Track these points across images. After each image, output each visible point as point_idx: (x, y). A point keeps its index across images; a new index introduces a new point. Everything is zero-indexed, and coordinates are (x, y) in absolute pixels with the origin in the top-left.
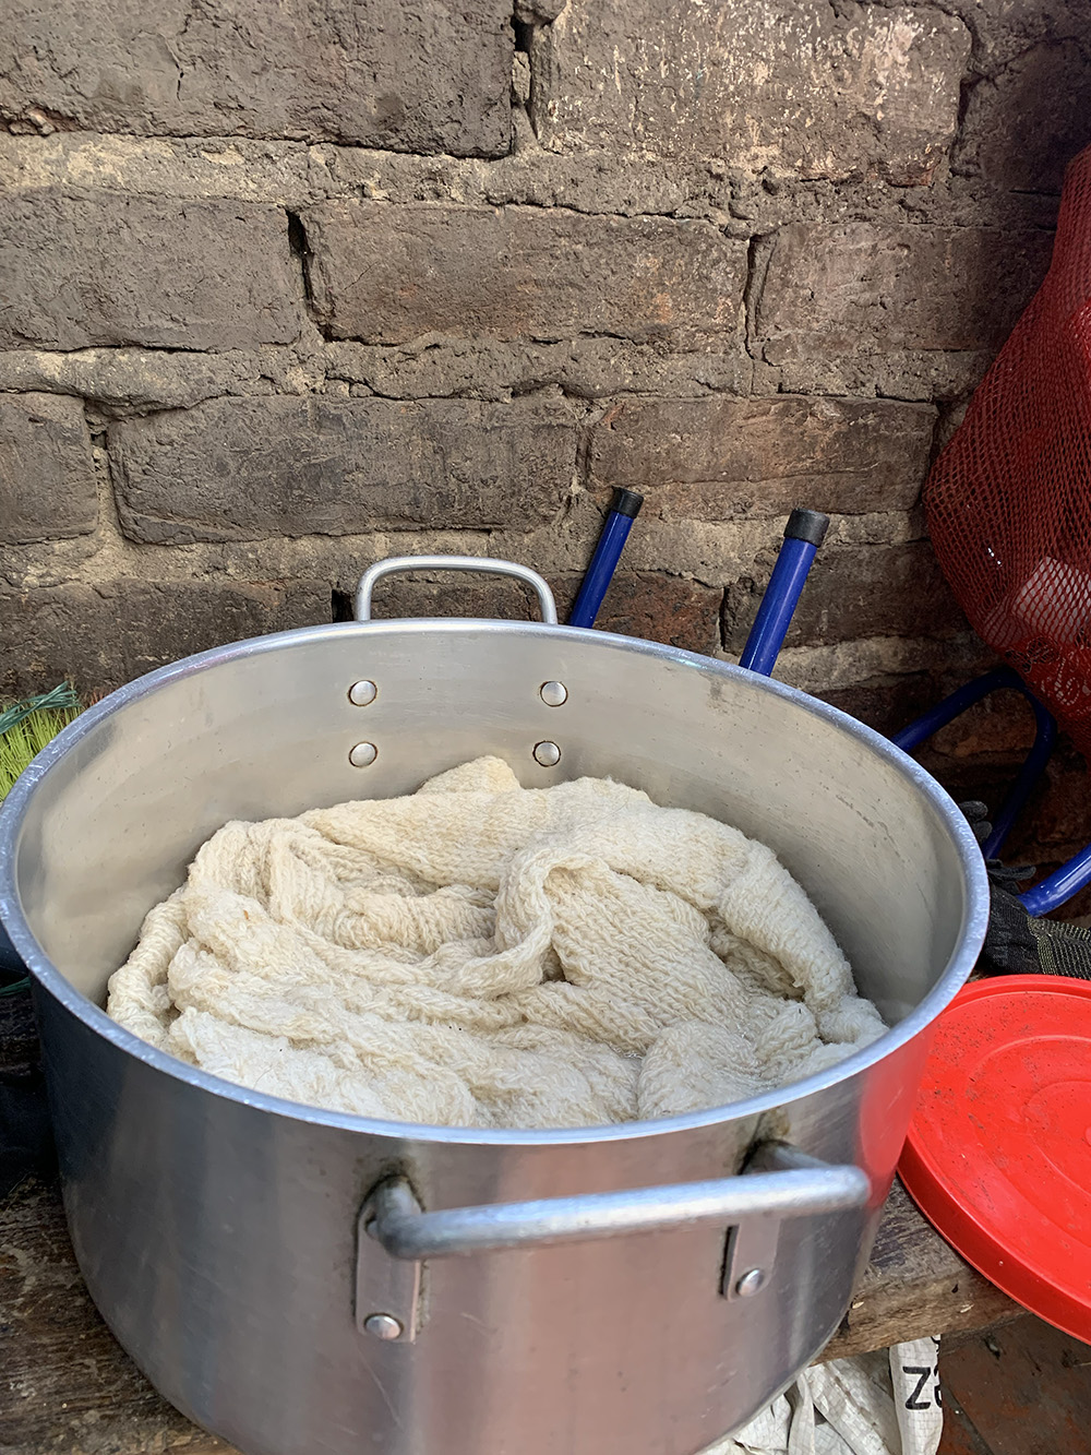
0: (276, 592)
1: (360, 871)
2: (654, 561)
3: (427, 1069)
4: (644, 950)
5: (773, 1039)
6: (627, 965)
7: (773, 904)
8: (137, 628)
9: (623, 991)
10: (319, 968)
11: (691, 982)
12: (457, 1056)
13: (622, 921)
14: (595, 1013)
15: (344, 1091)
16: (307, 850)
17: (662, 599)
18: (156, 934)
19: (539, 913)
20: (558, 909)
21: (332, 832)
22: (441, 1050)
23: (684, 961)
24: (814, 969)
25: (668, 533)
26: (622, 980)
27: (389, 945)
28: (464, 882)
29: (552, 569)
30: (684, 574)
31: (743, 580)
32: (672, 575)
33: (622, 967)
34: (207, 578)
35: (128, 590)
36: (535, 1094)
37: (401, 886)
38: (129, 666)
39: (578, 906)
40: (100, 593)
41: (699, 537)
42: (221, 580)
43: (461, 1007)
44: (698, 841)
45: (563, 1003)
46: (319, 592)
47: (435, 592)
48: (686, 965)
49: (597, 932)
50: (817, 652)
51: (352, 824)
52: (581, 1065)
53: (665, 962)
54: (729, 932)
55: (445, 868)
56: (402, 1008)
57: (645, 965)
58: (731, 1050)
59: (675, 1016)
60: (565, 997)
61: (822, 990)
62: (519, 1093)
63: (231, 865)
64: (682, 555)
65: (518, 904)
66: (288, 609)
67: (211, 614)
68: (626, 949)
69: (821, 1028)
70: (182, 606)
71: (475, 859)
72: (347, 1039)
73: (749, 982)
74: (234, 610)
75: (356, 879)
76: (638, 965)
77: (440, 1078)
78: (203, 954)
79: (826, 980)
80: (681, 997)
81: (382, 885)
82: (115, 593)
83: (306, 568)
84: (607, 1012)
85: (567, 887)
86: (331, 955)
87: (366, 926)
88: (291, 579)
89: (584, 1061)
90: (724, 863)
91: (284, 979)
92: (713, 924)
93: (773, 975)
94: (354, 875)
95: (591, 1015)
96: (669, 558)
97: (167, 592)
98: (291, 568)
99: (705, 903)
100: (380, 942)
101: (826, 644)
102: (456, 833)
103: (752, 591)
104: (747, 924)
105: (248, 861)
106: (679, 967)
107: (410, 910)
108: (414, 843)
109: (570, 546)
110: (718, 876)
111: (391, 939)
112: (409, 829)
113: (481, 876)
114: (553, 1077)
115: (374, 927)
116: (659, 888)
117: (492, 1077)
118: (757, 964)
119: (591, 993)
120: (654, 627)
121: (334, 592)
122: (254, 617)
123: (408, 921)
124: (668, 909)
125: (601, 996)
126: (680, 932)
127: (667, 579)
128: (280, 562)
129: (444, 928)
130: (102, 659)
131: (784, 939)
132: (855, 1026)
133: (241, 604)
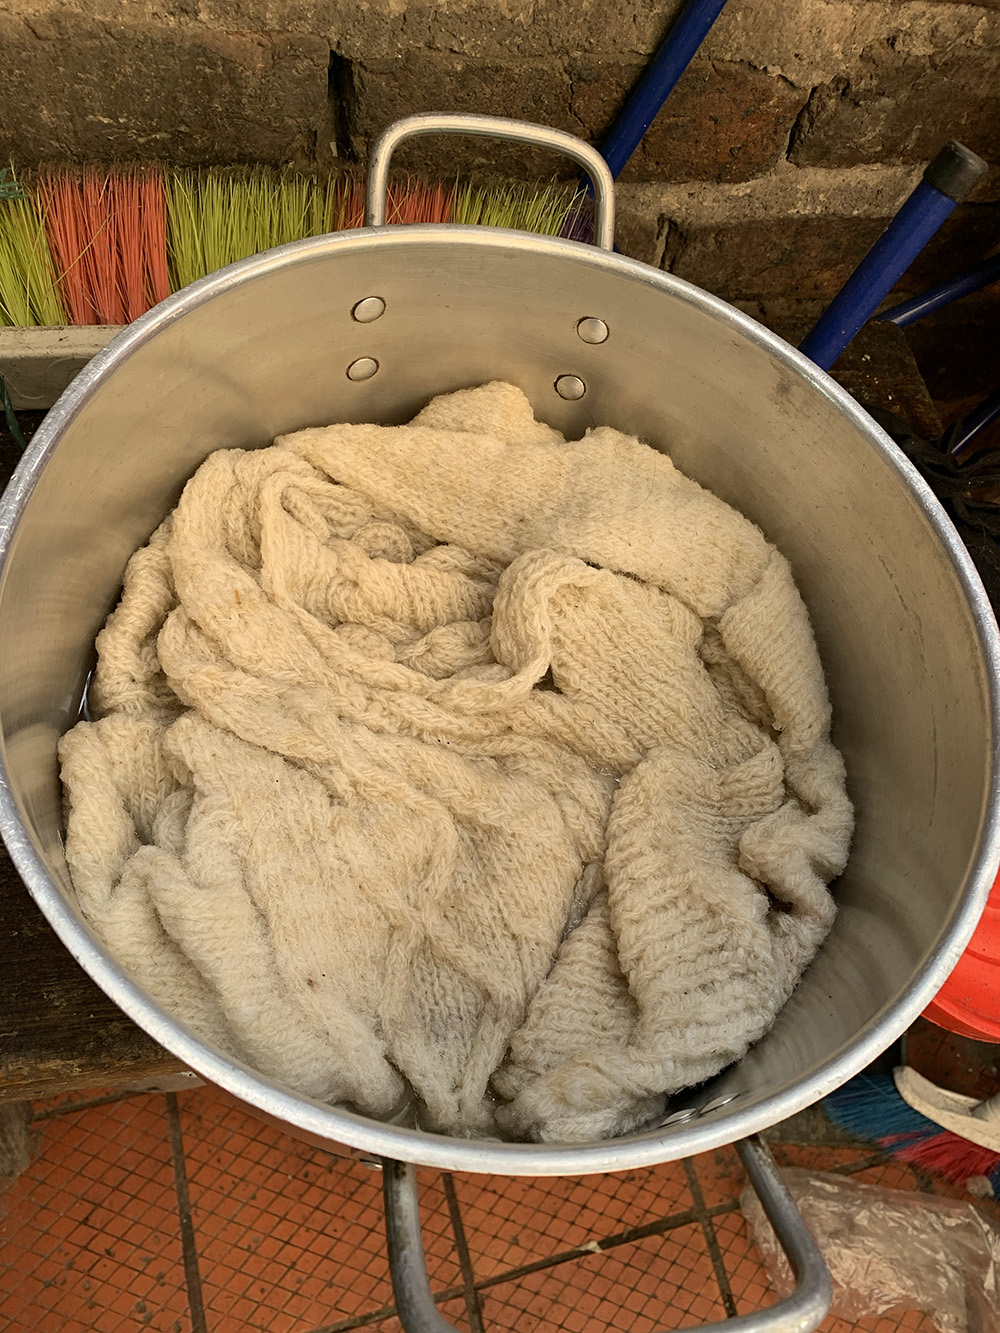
0: (260, 49)
1: (353, 514)
2: (738, 49)
3: (416, 803)
4: (636, 668)
5: (738, 781)
6: (616, 680)
7: (775, 636)
8: (86, 82)
9: (608, 707)
10: (313, 661)
11: (674, 706)
12: (445, 782)
13: (619, 636)
14: (578, 730)
15: (339, 843)
16: (299, 504)
17: (734, 100)
18: (142, 592)
19: (540, 638)
20: (559, 621)
21: (324, 467)
22: (429, 775)
23: (672, 680)
24: (797, 719)
25: (766, 12)
26: (608, 695)
27: (382, 620)
28: (462, 546)
29: (611, 49)
30: (770, 69)
31: (837, 80)
32: (755, 67)
33: (611, 681)
34: (172, 22)
35: (71, 32)
36: (513, 835)
37: (396, 537)
38: (79, 127)
39: (581, 621)
40: (34, 31)
41: (803, 19)
42: (190, 26)
43: (450, 723)
44: (715, 545)
45: (548, 717)
46: (315, 56)
47: (459, 68)
48: (673, 686)
49: (593, 647)
50: (890, 172)
51: (348, 461)
52: (557, 789)
53: (654, 682)
54: (722, 645)
55: (443, 526)
56: (393, 719)
57: (634, 683)
58: (698, 782)
59: (651, 737)
60: (551, 710)
61: (800, 742)
62: (499, 831)
63: (217, 512)
64: (776, 45)
65: (519, 619)
66: (274, 74)
67: (178, 73)
68: (619, 665)
69: (788, 774)
70: (142, 59)
71: (476, 523)
72: (341, 767)
73: (728, 695)
74: (207, 70)
75: (349, 523)
76: (627, 683)
77: (428, 814)
78: (193, 633)
79: (806, 734)
80: (661, 720)
81: (376, 536)
82: (53, 33)
83: (300, 19)
84: (589, 730)
85: (571, 598)
86: (324, 643)
87: (360, 602)
88: (279, 32)
89: (560, 785)
90: (736, 571)
91: (278, 675)
92: (708, 629)
93: (755, 704)
94: (349, 518)
95: (573, 731)
96: (758, 47)
97: (121, 38)
98: (281, 19)
99: (705, 612)
100: (373, 617)
101: (904, 163)
102: (459, 488)
103: (843, 94)
104: (743, 650)
105: (236, 504)
106: (667, 689)
107: (405, 584)
108: (413, 491)
109: (638, 19)
110: (727, 584)
111: (385, 614)
112: (408, 473)
113: (481, 546)
114: (532, 819)
115: (367, 602)
116: (662, 590)
117: (476, 810)
118: (742, 687)
119: (577, 707)
120: (715, 133)
121: (332, 53)
122: (232, 81)
123: (403, 599)
124: (667, 618)
125: (586, 713)
126: (674, 649)
127: (747, 72)
128: (266, 8)
129: (439, 607)
130: (45, 114)
131: (777, 681)
132: (822, 794)
133: (215, 64)
